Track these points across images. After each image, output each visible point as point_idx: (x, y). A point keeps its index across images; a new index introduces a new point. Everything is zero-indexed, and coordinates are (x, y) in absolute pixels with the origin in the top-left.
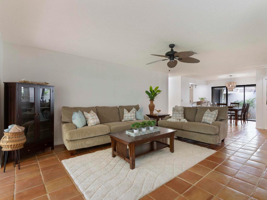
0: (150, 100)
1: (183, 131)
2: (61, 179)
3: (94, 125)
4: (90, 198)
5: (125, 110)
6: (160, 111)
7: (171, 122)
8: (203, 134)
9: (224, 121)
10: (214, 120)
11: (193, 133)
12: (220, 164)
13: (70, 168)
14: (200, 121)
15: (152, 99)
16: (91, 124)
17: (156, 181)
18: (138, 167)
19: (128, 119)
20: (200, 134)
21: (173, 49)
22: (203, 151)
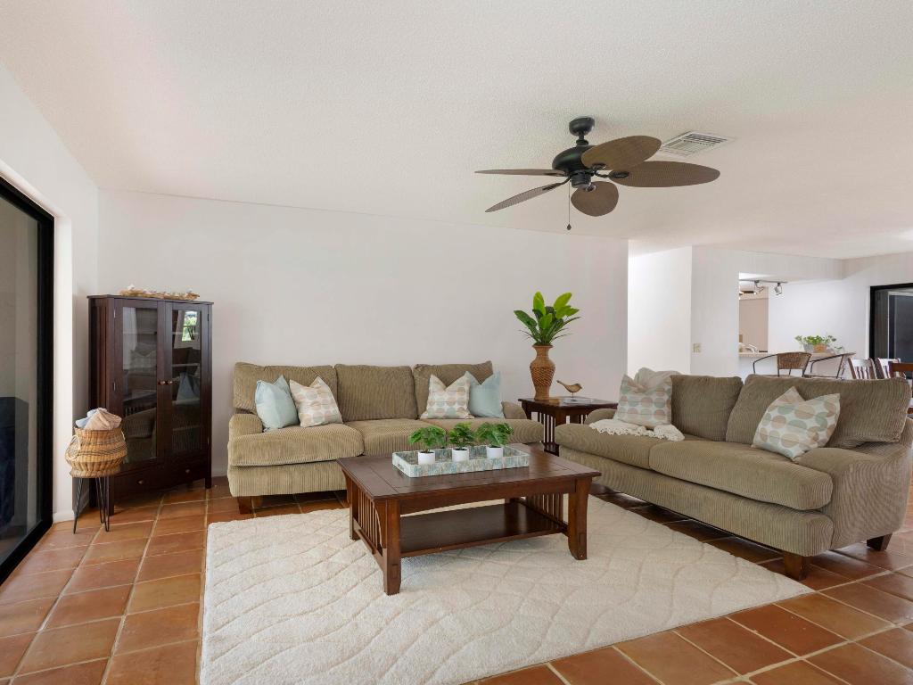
0: (536, 344)
1: (651, 477)
2: (177, 578)
3: (316, 424)
4: (212, 660)
5: (433, 379)
6: (578, 387)
7: (606, 432)
8: (742, 501)
9: (879, 450)
10: (815, 439)
11: (697, 490)
12: (799, 658)
13: (215, 552)
14: (746, 441)
15: (543, 343)
16: (309, 420)
17: (450, 661)
18: (412, 590)
19: (440, 410)
20: (730, 499)
21: (586, 138)
22: (735, 579)
